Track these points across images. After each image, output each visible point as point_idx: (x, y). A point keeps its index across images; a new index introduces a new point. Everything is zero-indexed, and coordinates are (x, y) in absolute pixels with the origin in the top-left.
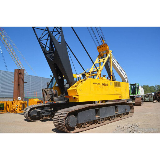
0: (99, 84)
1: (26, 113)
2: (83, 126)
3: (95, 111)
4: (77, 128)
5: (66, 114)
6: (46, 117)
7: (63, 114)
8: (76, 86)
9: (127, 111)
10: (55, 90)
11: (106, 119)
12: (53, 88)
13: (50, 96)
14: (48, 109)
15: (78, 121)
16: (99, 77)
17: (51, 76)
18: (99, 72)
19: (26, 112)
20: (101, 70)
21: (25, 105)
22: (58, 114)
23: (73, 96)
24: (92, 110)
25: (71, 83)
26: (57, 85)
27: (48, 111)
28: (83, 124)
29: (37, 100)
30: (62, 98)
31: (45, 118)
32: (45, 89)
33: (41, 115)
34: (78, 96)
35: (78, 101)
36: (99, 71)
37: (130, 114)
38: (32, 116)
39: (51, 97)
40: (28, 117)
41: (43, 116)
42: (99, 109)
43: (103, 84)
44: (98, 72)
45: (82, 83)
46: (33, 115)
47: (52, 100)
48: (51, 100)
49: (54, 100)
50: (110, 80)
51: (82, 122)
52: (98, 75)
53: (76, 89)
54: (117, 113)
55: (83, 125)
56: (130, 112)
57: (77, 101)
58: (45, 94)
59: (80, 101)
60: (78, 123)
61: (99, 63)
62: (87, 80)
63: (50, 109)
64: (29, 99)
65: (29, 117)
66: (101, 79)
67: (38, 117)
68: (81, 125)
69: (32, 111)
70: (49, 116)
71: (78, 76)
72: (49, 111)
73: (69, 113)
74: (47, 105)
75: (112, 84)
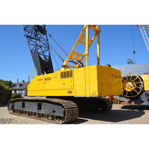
42: (25, 102)
75: (57, 77)
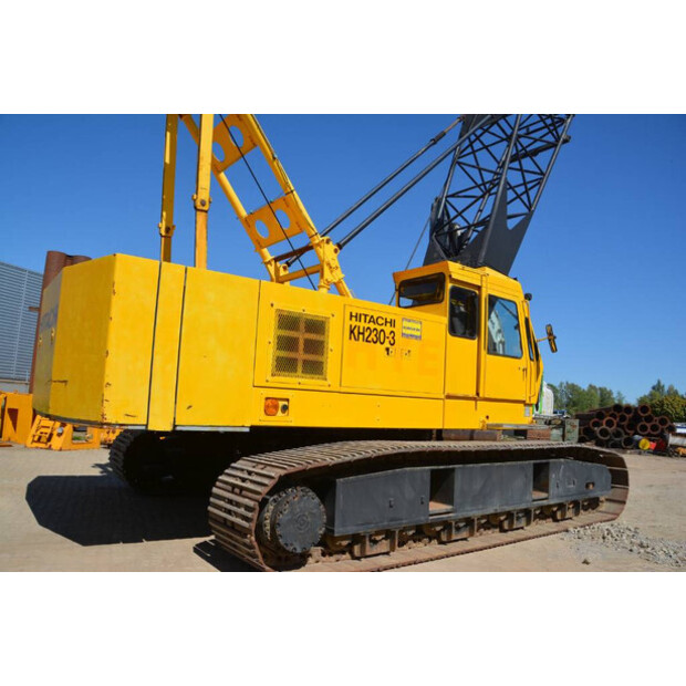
2: (357, 549)
3: (427, 478)
4: (323, 555)
5: (266, 481)
7: (255, 478)
9: (594, 492)
11: (483, 521)
15: (331, 521)
24: (412, 472)
28: (357, 539)
37: (604, 506)
42: (453, 470)
51: (351, 530)
54: (544, 495)
55: (357, 544)
56: (607, 500)
60: (333, 531)
68: (345, 543)
73: (286, 475)
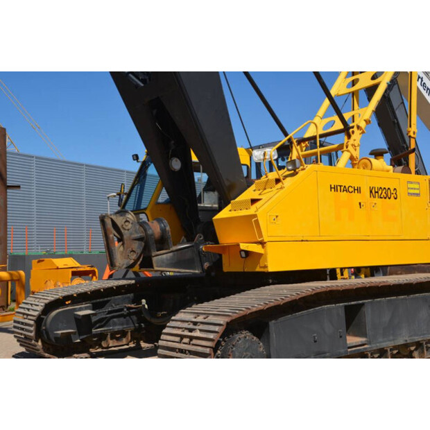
0: (358, 190)
1: (26, 324)
3: (342, 313)
5: (217, 329)
6: (118, 339)
7: (202, 327)
8: (254, 201)
10: (159, 221)
11: (395, 352)
12: (147, 212)
13: (137, 247)
14: (124, 303)
16: (352, 158)
17: (136, 157)
18: (353, 137)
19: (27, 321)
20: (363, 125)
21: (18, 289)
22: (179, 328)
23: (243, 246)
24: (329, 309)
25: (231, 187)
26: (164, 196)
27: (125, 311)
29: (71, 262)
30: (189, 255)
31: (112, 344)
32: (114, 217)
33: (94, 331)
34: (262, 243)
35: (266, 267)
36: (355, 129)
38: (52, 337)
39: (139, 251)
40: (33, 342)
41: (102, 337)
42: (363, 304)
43: (373, 192)
44: (349, 137)
45: (280, 185)
46: (60, 332)
47: (147, 263)
48: (141, 266)
49: (154, 265)
50: (407, 170)
52: (350, 148)
53: (255, 216)
57: (258, 269)
58: (116, 239)
59: (271, 269)
61: (353, 93)
62: (301, 174)
63: (133, 306)
64: (34, 262)
65: (40, 343)
66: (365, 167)
67: (79, 341)
69: (54, 313)
70: (129, 334)
71: (258, 155)
72: (129, 315)
73: (232, 321)
74: (119, 287)
75: (417, 192)
